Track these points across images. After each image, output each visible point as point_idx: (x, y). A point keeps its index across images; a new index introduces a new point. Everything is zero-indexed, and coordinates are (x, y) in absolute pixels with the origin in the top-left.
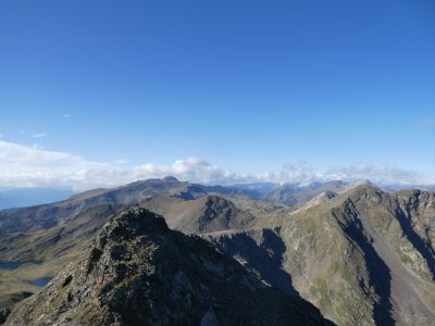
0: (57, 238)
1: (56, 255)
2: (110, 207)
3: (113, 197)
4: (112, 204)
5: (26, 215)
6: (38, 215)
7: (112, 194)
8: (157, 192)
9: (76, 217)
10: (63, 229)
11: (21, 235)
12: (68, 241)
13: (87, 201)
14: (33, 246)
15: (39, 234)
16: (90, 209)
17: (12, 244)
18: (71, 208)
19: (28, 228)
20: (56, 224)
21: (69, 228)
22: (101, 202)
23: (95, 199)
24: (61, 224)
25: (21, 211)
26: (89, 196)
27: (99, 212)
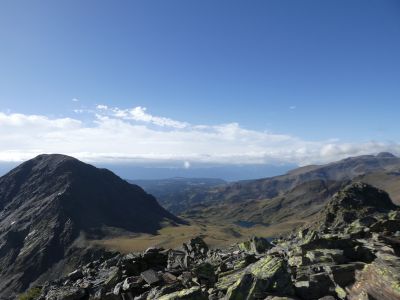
0: (279, 207)
1: (279, 221)
2: (323, 182)
3: (324, 173)
4: (324, 179)
5: (255, 186)
6: (264, 187)
7: (323, 171)
8: (371, 168)
9: (294, 189)
10: (283, 199)
11: (252, 202)
12: (287, 209)
13: (301, 176)
14: (261, 211)
15: (265, 202)
16: (305, 184)
17: (247, 208)
18: (288, 182)
19: (258, 197)
20: (277, 194)
21: (288, 199)
22: (314, 177)
23: (308, 175)
24: (281, 194)
25: (252, 182)
26: (303, 172)
27: (313, 186)
